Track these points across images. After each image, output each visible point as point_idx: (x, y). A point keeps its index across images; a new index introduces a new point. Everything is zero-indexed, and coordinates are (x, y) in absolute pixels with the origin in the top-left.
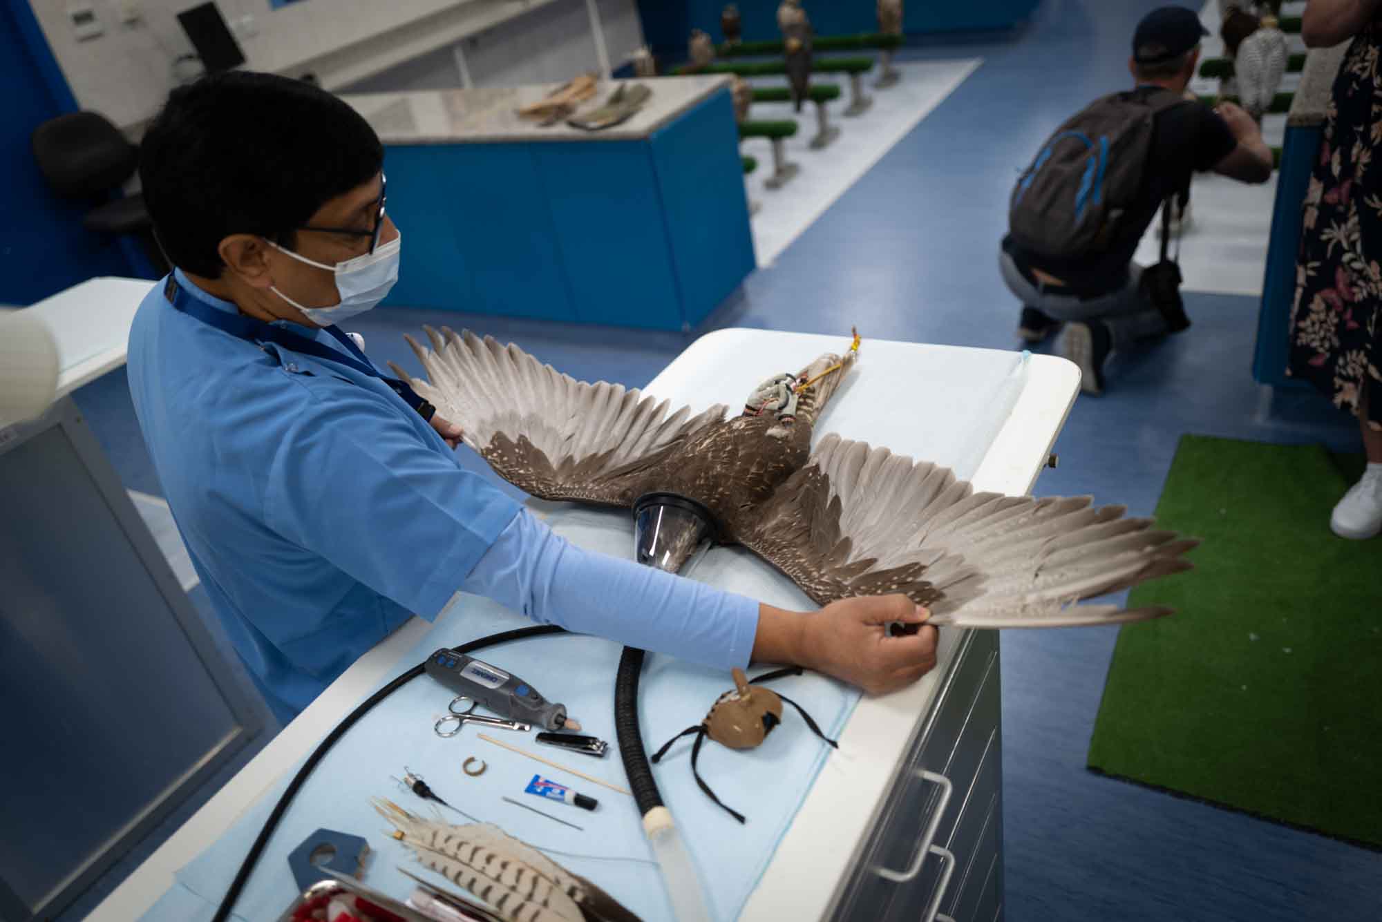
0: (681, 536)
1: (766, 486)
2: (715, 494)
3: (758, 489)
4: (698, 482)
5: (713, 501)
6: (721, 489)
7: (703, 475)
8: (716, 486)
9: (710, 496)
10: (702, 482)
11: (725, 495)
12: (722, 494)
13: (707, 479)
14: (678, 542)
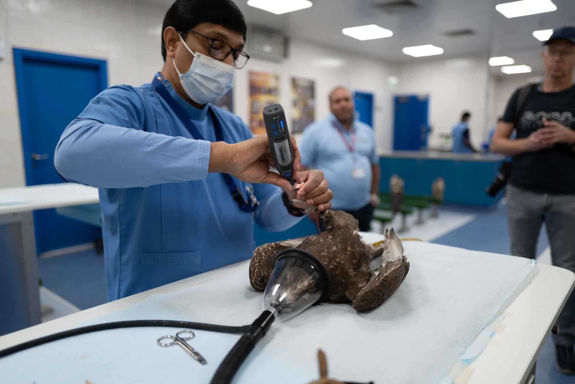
0: (302, 281)
1: (358, 260)
2: (334, 262)
3: (354, 261)
4: (322, 254)
5: (331, 266)
6: (338, 260)
7: (326, 250)
8: (335, 257)
9: (329, 263)
10: (325, 254)
11: (341, 263)
12: (339, 263)
13: (329, 253)
14: (298, 285)
